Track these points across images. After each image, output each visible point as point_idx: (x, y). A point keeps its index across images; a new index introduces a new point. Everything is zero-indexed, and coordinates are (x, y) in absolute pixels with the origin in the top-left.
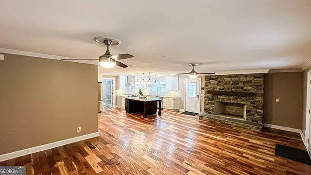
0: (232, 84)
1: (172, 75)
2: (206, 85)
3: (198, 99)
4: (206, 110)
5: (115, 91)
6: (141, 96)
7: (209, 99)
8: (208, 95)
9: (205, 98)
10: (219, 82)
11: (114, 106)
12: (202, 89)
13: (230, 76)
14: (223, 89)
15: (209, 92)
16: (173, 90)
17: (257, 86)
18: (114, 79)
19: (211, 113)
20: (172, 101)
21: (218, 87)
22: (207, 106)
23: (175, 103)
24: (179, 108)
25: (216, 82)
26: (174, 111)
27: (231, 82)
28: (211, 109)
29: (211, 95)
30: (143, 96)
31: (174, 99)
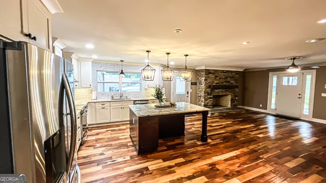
0: (225, 78)
2: (205, 80)
8: (208, 90)
9: (205, 93)
10: (216, 77)
12: (192, 84)
13: (223, 71)
14: (218, 83)
15: (208, 87)
17: (236, 80)
19: (209, 108)
21: (216, 82)
25: (214, 76)
27: (224, 77)
28: (210, 104)
29: (210, 89)
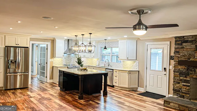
1: (126, 36)
2: (176, 52)
3: (165, 73)
4: (176, 91)
5: (50, 60)
6: (81, 68)
7: (181, 74)
8: (180, 67)
9: (174, 72)
11: (49, 81)
12: (171, 58)
15: (180, 63)
16: (128, 59)
18: (49, 44)
19: (183, 97)
20: (126, 75)
22: (178, 85)
23: (130, 79)
24: (136, 86)
26: (129, 91)
28: (184, 90)
29: (183, 67)
30: (83, 67)
31: (130, 72)
